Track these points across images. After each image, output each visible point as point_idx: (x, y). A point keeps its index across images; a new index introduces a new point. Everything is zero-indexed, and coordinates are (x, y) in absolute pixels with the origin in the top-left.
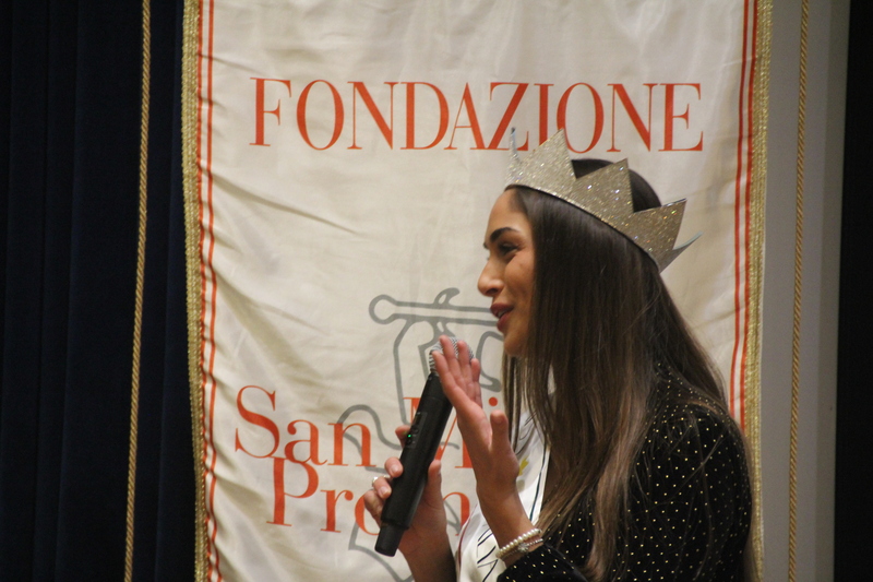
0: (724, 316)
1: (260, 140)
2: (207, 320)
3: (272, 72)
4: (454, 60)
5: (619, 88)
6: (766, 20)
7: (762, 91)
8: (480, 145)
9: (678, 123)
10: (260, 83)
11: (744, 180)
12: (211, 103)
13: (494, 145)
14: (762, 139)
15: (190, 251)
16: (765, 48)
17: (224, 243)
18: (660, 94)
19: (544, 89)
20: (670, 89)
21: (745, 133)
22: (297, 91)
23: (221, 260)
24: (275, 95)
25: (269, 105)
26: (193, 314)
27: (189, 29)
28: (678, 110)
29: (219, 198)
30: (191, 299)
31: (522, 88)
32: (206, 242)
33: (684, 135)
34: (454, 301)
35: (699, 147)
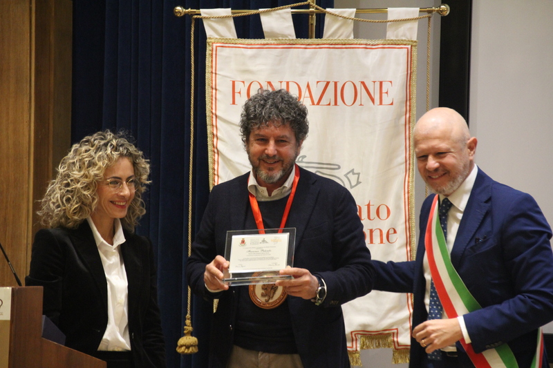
0: (401, 164)
1: (234, 103)
2: (216, 168)
3: (238, 78)
4: (303, 74)
5: (363, 83)
6: (415, 58)
7: (414, 83)
8: (313, 104)
9: (384, 96)
10: (234, 82)
11: (408, 116)
12: (216, 89)
13: (318, 104)
14: (414, 101)
15: (209, 143)
16: (414, 69)
17: (222, 140)
18: (378, 85)
19: (336, 83)
20: (381, 83)
21: (408, 99)
22: (247, 85)
23: (220, 146)
24: (239, 86)
25: (237, 90)
26: (210, 166)
27: (208, 63)
28: (384, 90)
29: (220, 124)
30: (210, 160)
31: (328, 83)
32: (215, 140)
33: (386, 100)
34: (305, 160)
35: (392, 104)
